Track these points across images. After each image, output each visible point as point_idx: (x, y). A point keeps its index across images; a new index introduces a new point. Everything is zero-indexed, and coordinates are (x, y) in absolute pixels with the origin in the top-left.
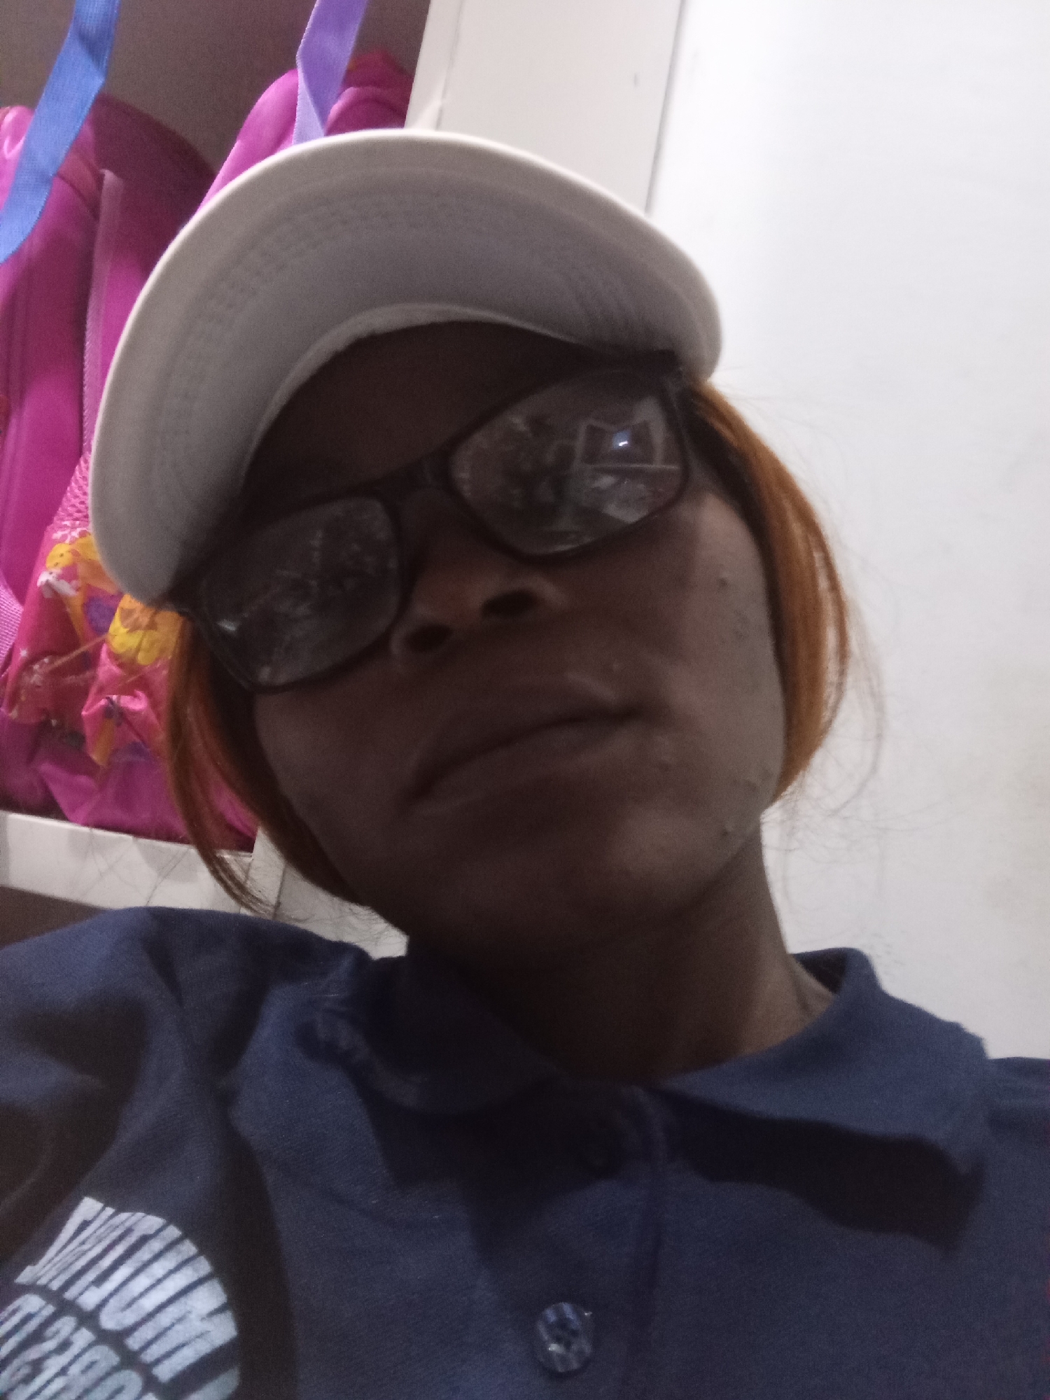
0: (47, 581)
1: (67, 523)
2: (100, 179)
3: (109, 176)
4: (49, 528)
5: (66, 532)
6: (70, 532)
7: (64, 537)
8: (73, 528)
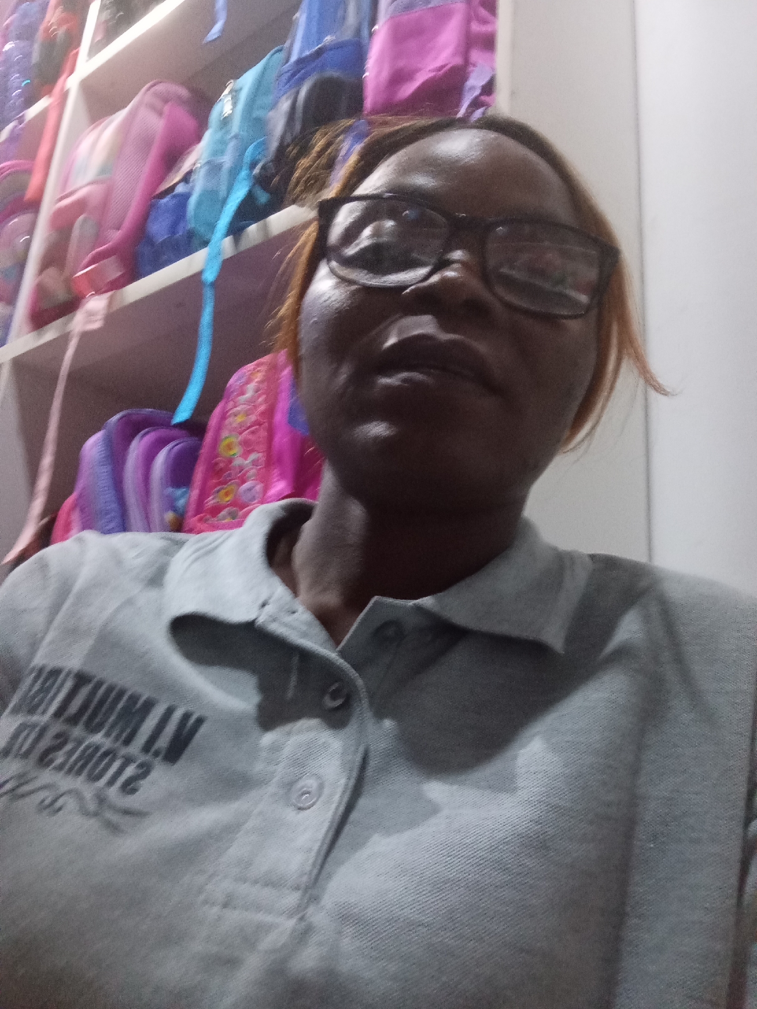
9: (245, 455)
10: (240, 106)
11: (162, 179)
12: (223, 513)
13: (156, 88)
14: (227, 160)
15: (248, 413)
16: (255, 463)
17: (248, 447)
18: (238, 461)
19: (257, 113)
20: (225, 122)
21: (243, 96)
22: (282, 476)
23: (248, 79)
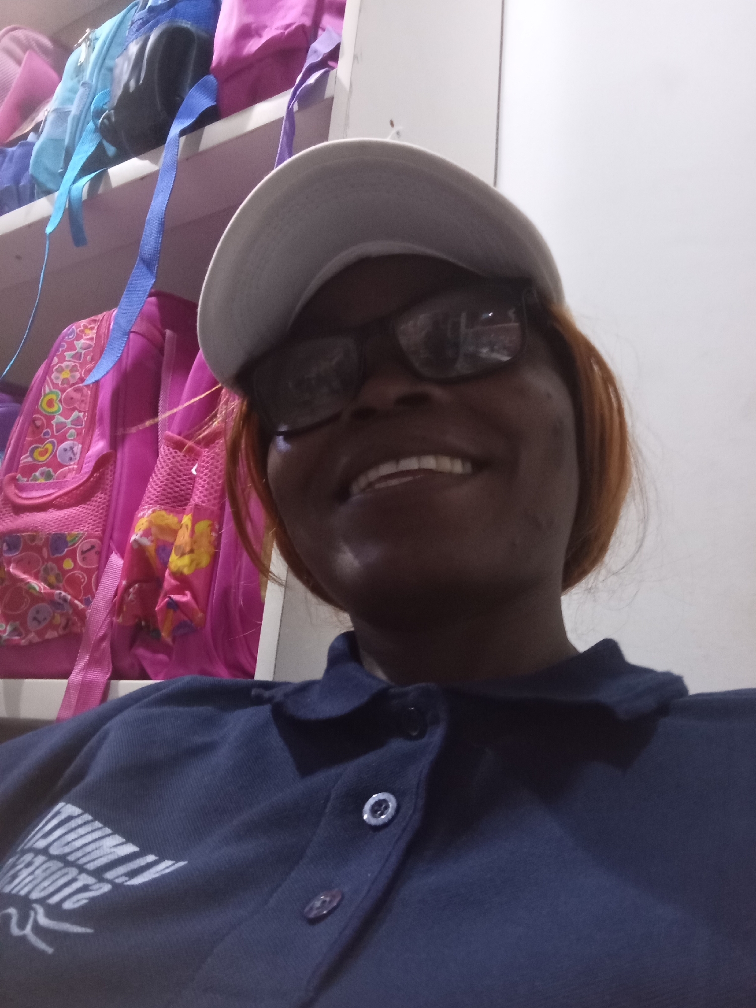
0: (135, 539)
1: (146, 507)
2: (163, 335)
3: (168, 332)
4: (137, 512)
5: (145, 512)
6: (147, 512)
7: (144, 515)
8: (149, 509)
9: (66, 414)
10: (93, 56)
11: (15, 128)
12: (37, 474)
13: (13, 33)
14: (74, 109)
15: (73, 369)
16: (77, 422)
17: (70, 405)
18: (59, 419)
19: (109, 63)
20: (79, 70)
21: (98, 45)
22: (102, 436)
23: (105, 29)
